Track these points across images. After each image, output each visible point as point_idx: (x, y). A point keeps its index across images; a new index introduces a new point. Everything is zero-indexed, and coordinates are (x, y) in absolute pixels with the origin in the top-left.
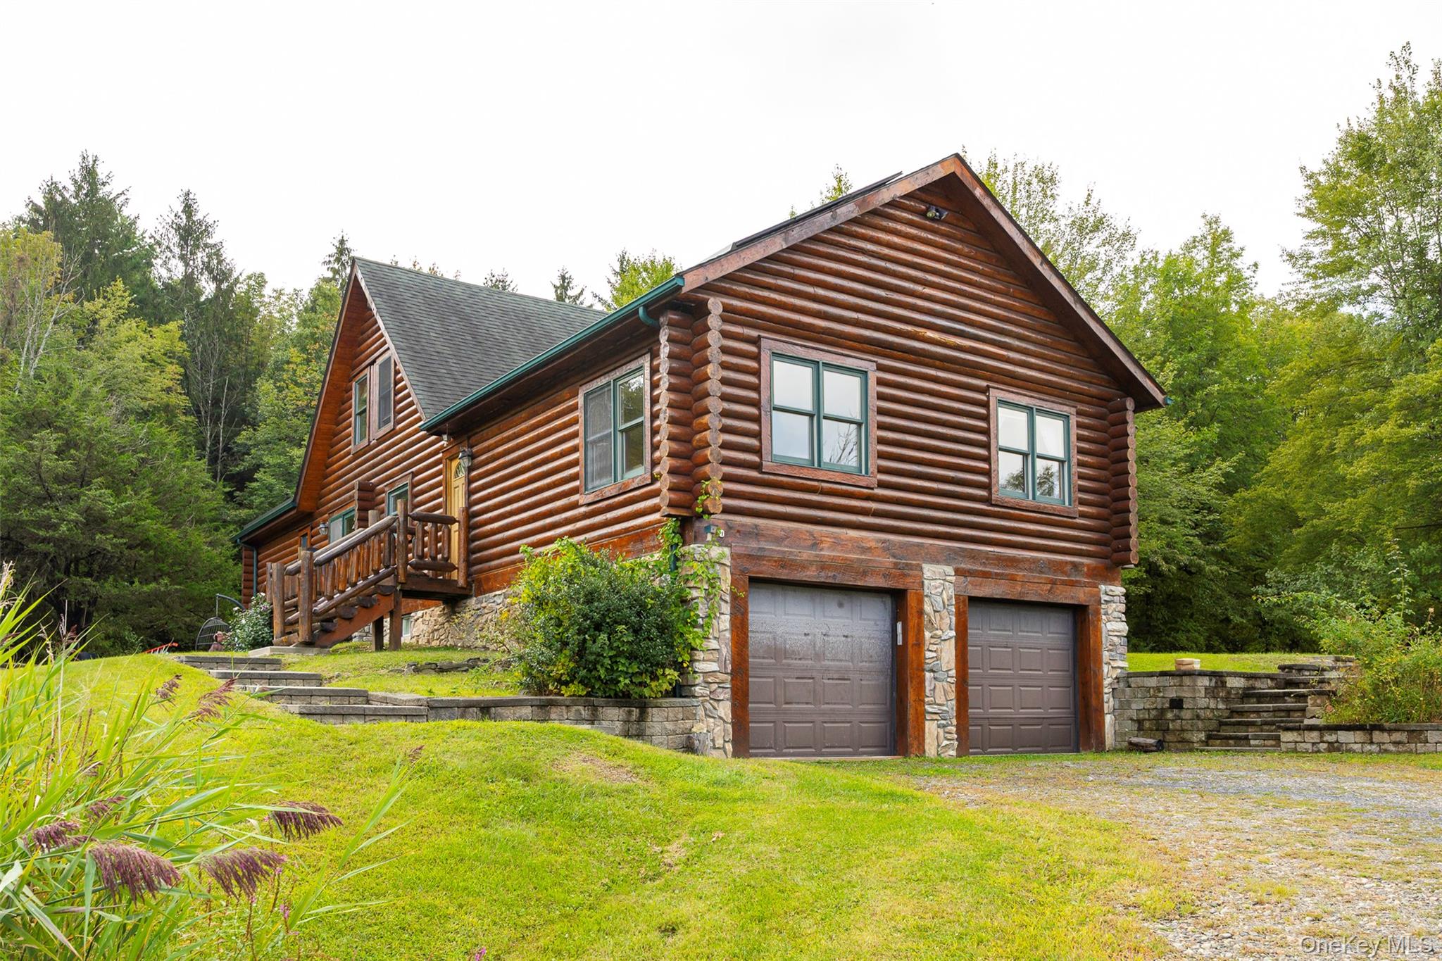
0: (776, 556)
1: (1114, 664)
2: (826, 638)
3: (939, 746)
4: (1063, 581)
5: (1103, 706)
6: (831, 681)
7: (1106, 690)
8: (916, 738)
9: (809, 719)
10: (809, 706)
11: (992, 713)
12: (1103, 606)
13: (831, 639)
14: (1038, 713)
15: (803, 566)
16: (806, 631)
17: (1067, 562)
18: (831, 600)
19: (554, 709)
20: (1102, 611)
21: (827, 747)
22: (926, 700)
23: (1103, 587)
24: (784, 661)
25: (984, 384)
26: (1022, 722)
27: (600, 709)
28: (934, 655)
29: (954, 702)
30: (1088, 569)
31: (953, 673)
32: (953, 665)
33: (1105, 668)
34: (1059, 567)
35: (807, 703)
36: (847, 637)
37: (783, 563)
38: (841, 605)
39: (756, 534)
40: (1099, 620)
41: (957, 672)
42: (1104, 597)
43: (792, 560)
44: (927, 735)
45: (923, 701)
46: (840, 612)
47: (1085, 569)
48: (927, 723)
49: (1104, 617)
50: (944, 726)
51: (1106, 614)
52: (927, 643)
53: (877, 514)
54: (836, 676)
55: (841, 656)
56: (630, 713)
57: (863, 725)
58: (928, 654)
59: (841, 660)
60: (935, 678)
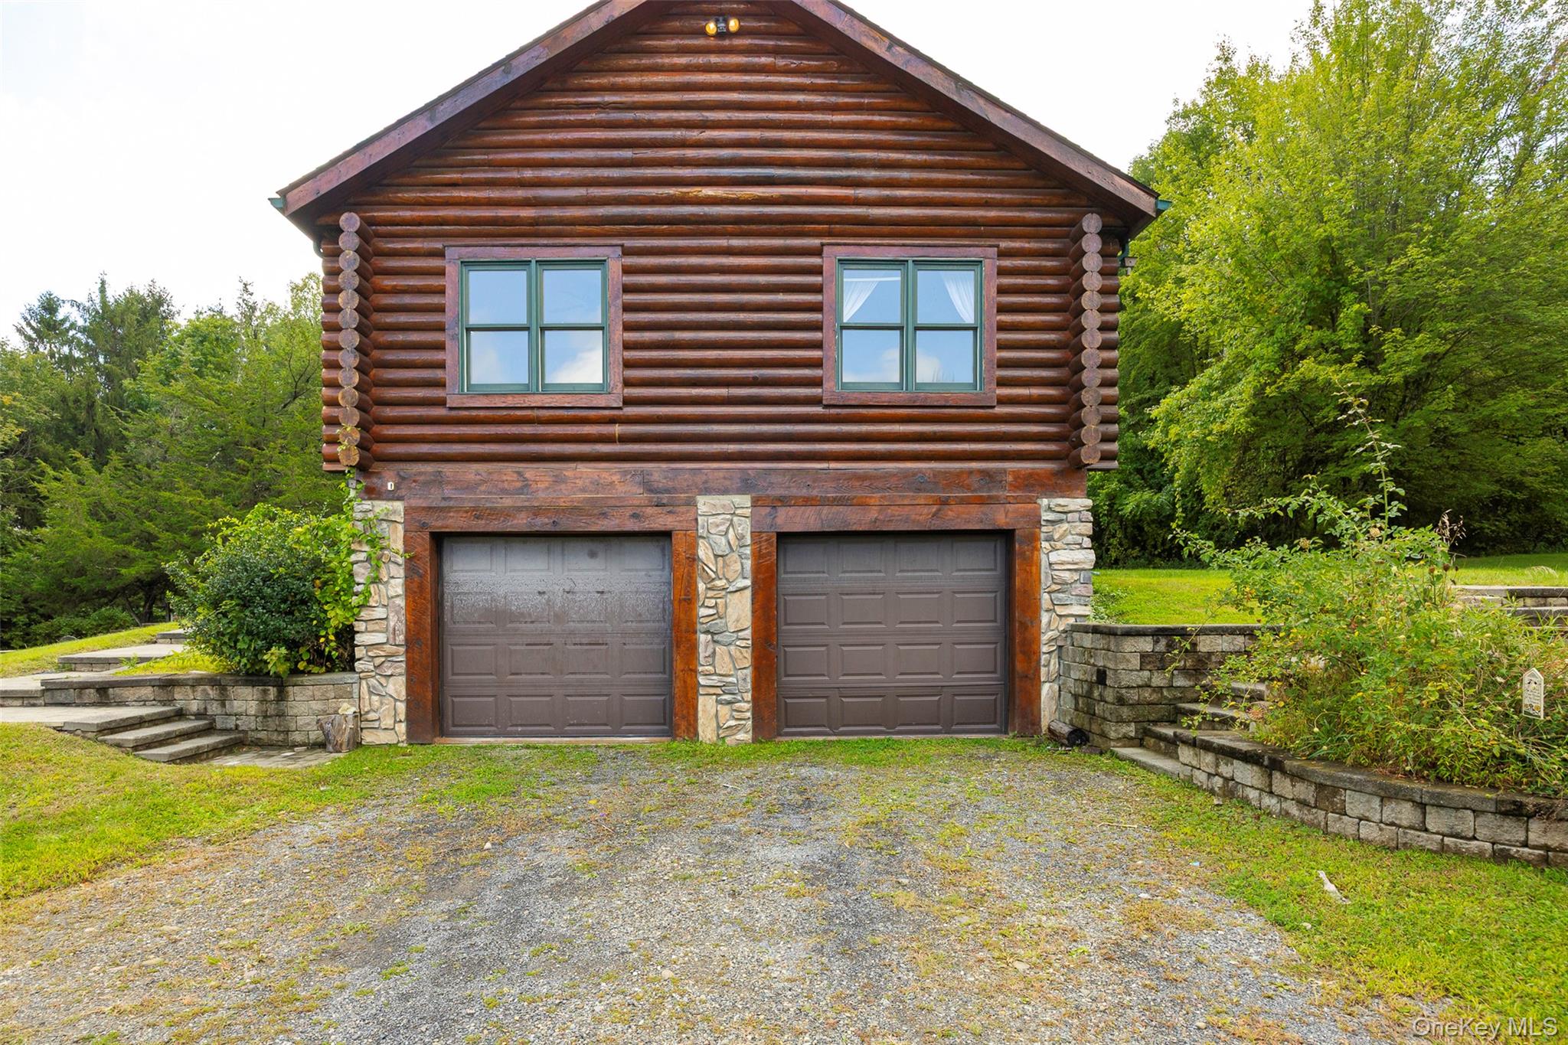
0: (468, 505)
1: (1060, 610)
2: (570, 596)
3: (719, 727)
4: (962, 498)
5: (1038, 671)
6: (578, 647)
7: (1044, 649)
8: (683, 717)
9: (546, 692)
10: (545, 676)
11: (843, 682)
12: (1044, 529)
13: (579, 597)
14: (934, 680)
15: (507, 513)
16: (540, 589)
17: (971, 472)
18: (579, 550)
19: (177, 689)
20: (1043, 536)
21: (570, 725)
22: (700, 669)
23: (1045, 502)
24: (509, 626)
25: (815, 242)
26: (904, 692)
27: (229, 688)
28: (712, 611)
29: (748, 672)
30: (1016, 478)
31: (748, 633)
32: (747, 621)
33: (1045, 618)
34: (955, 480)
35: (543, 674)
36: (602, 593)
37: (477, 513)
38: (593, 555)
39: (438, 481)
40: (1037, 549)
41: (754, 633)
42: (1046, 516)
43: (491, 508)
44: (700, 714)
45: (695, 671)
46: (593, 563)
47: (1010, 478)
48: (701, 699)
49: (1045, 544)
50: (729, 703)
51: (1049, 539)
52: (702, 597)
53: (624, 439)
54: (585, 640)
55: (593, 616)
56: (265, 692)
57: (626, 698)
58: (703, 612)
59: (594, 622)
60: (715, 642)
